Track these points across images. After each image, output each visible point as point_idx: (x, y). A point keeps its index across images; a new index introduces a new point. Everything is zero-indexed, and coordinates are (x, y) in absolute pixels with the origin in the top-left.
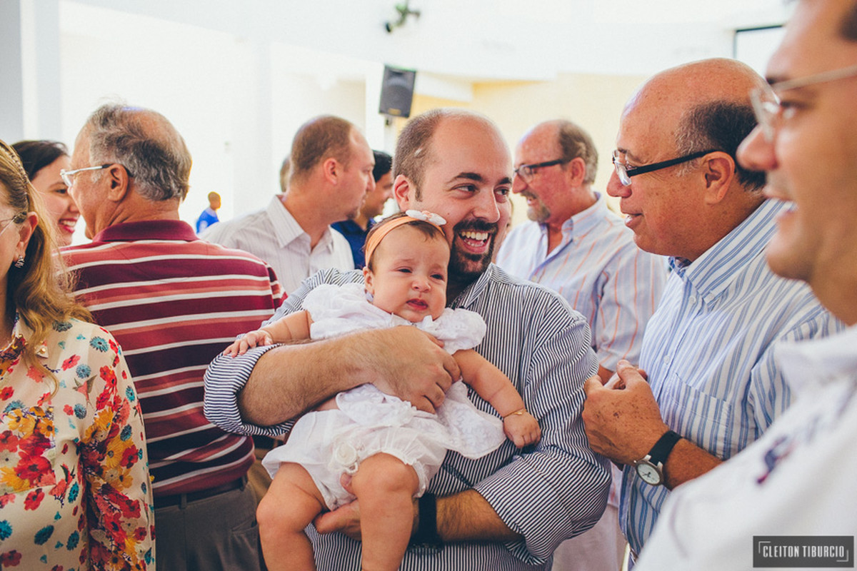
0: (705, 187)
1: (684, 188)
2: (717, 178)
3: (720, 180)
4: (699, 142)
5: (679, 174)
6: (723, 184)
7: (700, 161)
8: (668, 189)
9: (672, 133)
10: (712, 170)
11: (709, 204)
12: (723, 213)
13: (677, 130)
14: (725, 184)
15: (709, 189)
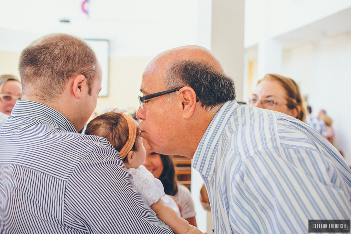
0: (182, 109)
1: (171, 110)
2: (187, 104)
3: (189, 104)
4: (176, 82)
5: (168, 101)
6: (191, 106)
7: (177, 93)
8: (163, 111)
9: (163, 77)
10: (185, 99)
11: (185, 119)
12: (196, 124)
13: (165, 75)
14: (192, 107)
15: (184, 110)
